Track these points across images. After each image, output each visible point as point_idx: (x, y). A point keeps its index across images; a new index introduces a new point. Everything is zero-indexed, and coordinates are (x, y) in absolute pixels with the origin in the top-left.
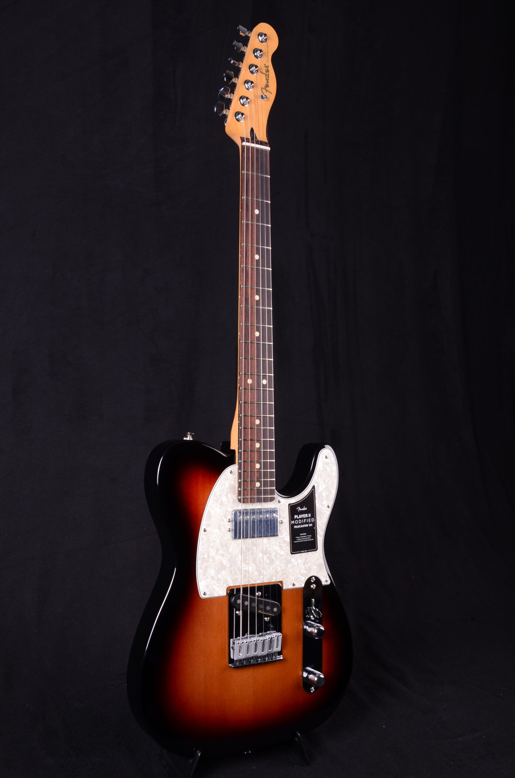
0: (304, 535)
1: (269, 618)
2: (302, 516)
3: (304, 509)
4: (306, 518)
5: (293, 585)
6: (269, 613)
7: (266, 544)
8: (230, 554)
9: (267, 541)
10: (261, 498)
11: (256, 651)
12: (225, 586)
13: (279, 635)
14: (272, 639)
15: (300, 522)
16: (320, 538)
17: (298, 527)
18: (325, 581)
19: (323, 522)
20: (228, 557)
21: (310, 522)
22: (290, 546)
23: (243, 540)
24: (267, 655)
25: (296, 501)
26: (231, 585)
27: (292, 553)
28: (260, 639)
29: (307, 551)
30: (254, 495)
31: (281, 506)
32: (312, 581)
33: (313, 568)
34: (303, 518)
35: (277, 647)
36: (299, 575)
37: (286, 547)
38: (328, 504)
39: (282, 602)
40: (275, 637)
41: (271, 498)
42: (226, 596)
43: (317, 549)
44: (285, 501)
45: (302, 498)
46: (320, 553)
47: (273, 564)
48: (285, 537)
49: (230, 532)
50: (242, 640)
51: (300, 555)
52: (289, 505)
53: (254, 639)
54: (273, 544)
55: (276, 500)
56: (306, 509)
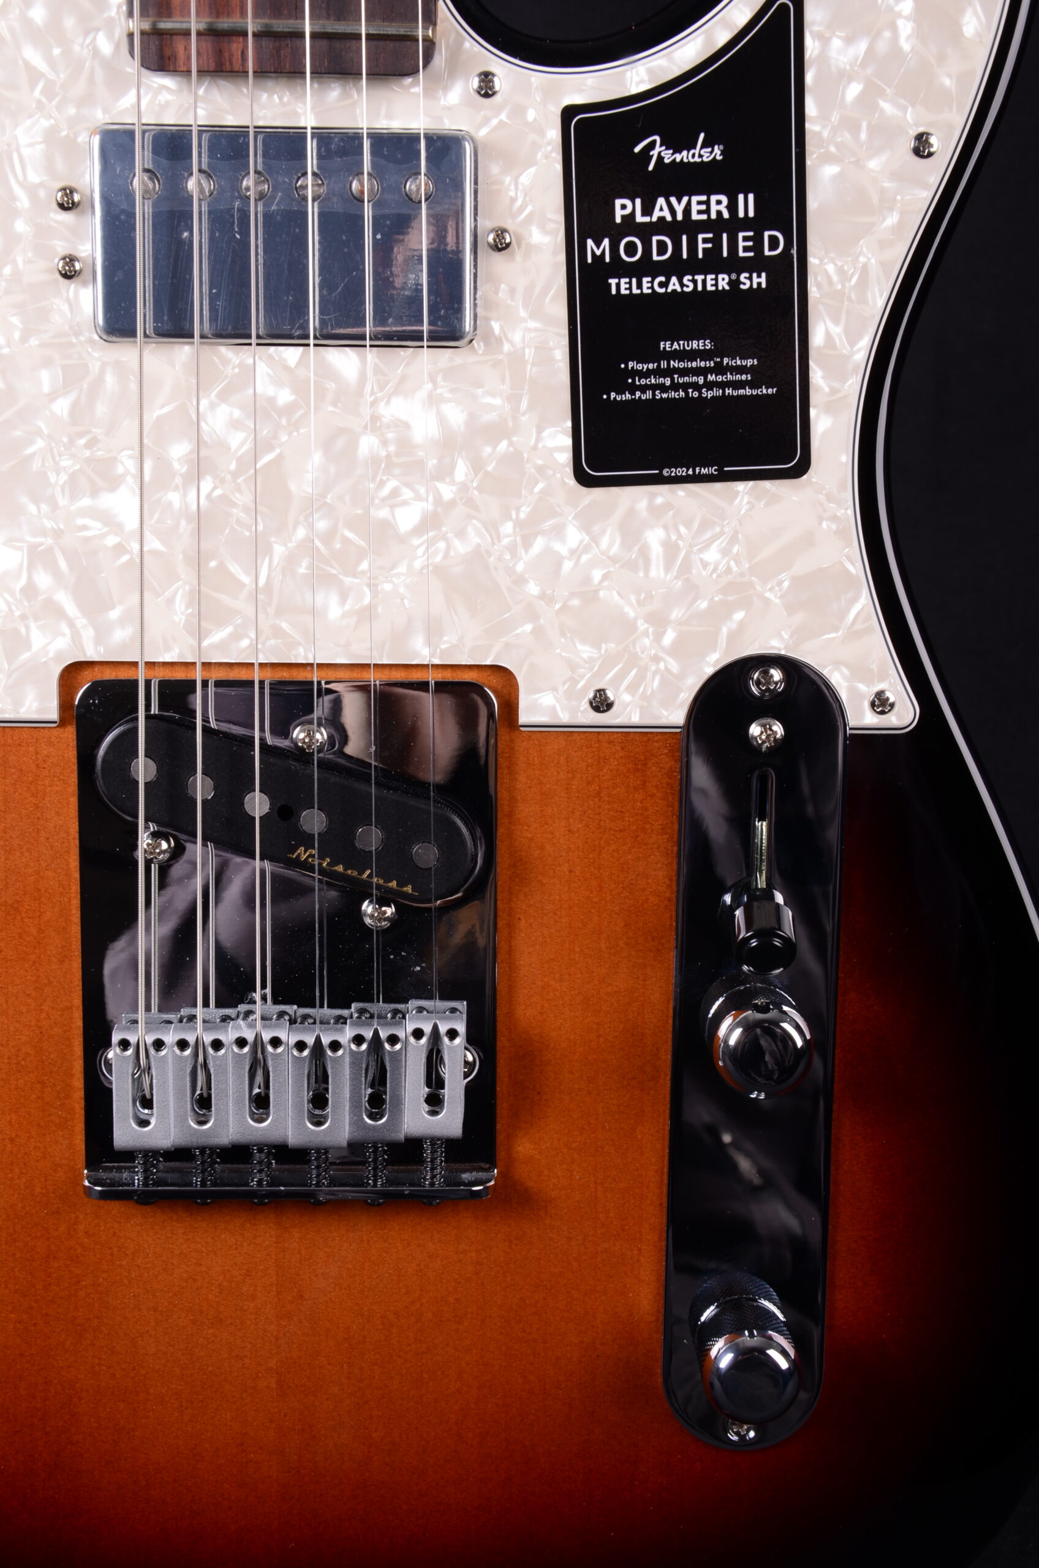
0: (693, 355)
1: (389, 911)
2: (679, 209)
3: (697, 151)
4: (716, 226)
5: (597, 709)
6: (370, 876)
7: (368, 388)
8: (82, 442)
9: (377, 370)
10: (301, 35)
11: (261, 1103)
12: (51, 654)
13: (443, 1029)
14: (387, 1046)
15: (660, 253)
16: (835, 384)
17: (640, 286)
18: (873, 705)
19: (865, 267)
20: (65, 463)
21: (751, 254)
22: (569, 424)
23: (183, 352)
24: (355, 1147)
25: (635, 90)
26: (92, 654)
27: (583, 479)
28: (283, 1035)
29: (720, 470)
30: (243, 13)
31: (495, 122)
32: (754, 689)
33: (767, 601)
34: (688, 227)
35: (434, 1101)
36: (647, 641)
37: (540, 431)
38: (921, 130)
39: (510, 815)
40: (412, 1040)
41: (391, 45)
42: (63, 722)
43: (802, 468)
44: (533, 79)
45: (687, 67)
46: (830, 498)
47: (431, 543)
48: (529, 353)
49: (72, 286)
50: (150, 1026)
51: (659, 500)
52: (569, 113)
53: (239, 1028)
54: (433, 400)
55: (454, 69)
56: (719, 158)
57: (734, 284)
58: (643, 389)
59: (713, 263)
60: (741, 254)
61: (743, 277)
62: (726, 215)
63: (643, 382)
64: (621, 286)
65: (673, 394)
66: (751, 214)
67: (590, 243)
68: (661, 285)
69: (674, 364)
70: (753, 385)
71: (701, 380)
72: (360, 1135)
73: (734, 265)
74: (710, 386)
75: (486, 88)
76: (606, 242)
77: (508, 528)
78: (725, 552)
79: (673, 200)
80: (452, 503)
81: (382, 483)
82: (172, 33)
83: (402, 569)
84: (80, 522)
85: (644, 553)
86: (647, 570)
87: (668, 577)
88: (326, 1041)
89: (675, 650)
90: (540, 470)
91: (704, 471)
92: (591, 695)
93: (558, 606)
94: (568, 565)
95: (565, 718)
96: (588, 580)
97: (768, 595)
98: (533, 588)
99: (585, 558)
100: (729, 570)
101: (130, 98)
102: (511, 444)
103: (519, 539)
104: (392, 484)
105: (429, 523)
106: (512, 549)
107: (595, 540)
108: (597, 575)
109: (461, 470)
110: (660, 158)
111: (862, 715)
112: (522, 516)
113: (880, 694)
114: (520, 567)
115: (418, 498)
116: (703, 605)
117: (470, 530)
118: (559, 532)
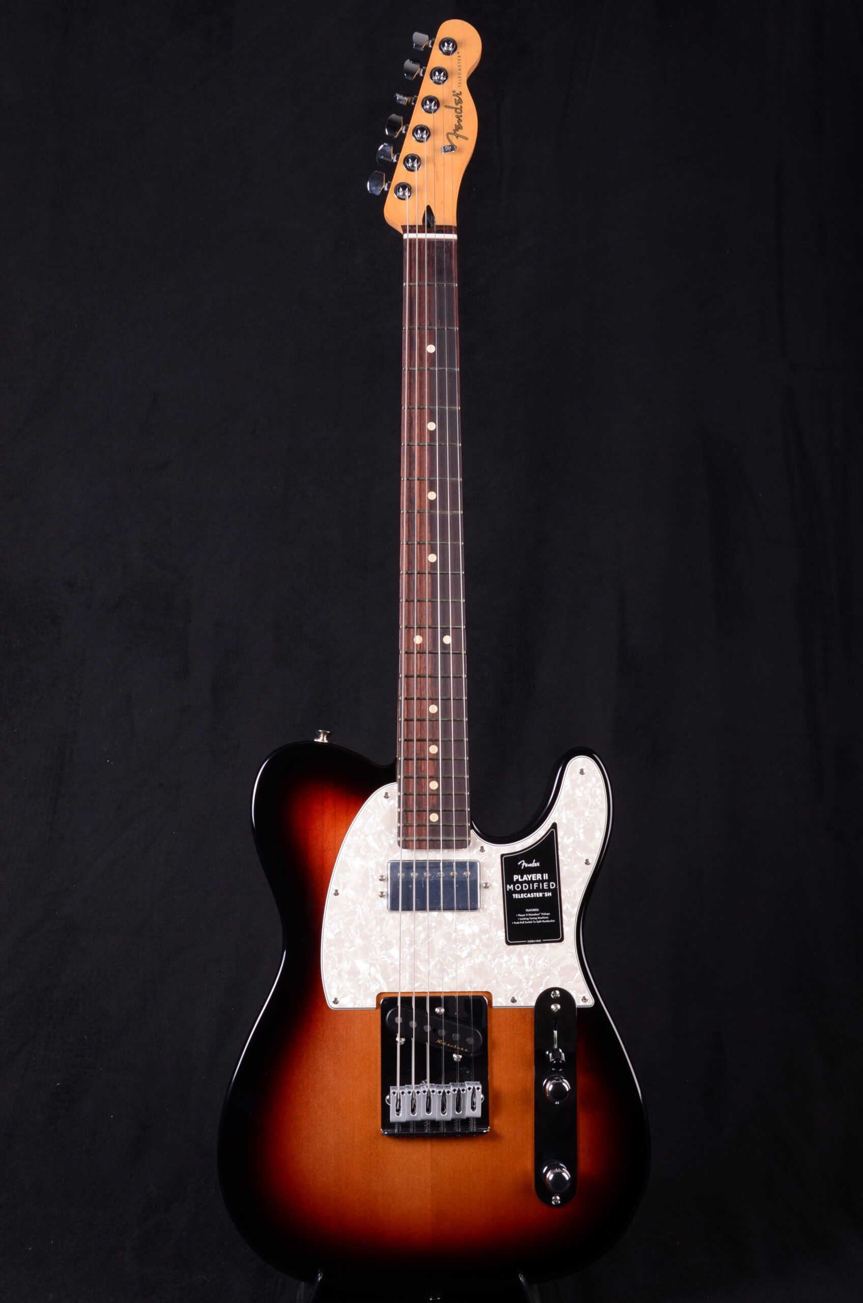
0: (534, 912)
1: (460, 1057)
2: (529, 878)
3: (533, 864)
4: (538, 881)
5: (513, 1002)
6: (457, 1047)
7: (454, 922)
8: (383, 937)
9: (456, 917)
10: (440, 840)
11: (428, 1110)
12: (375, 991)
13: (476, 1087)
14: (462, 1092)
15: (525, 887)
16: (569, 919)
17: (520, 896)
18: (582, 1000)
19: (575, 890)
20: (379, 942)
21: (547, 888)
22: (504, 930)
23: (408, 913)
24: (453, 1120)
25: (518, 850)
26: (386, 990)
27: (508, 943)
28: (435, 1090)
29: (542, 941)
30: (426, 835)
31: (484, 858)
32: (552, 996)
33: (554, 974)
34: (532, 882)
35: (473, 1108)
36: (525, 984)
37: (497, 931)
38: (587, 858)
39: (491, 1030)
40: (468, 1090)
41: (460, 842)
42: (377, 1008)
43: (562, 940)
44: (493, 848)
45: (530, 845)
46: (569, 947)
47: (470, 960)
48: (494, 913)
49: (382, 899)
50: (400, 1089)
51: (527, 948)
52: (502, 856)
53: (424, 1088)
54: (470, 925)
55: (475, 845)
56: (539, 865)
57: (544, 895)
58: (522, 921)
59: (538, 890)
60: (545, 888)
61: (546, 893)
62: (541, 879)
63: (522, 919)
64: (516, 896)
65: (529, 922)
66: (547, 878)
67: (508, 886)
68: (526, 896)
69: (530, 915)
70: (549, 919)
71: (536, 919)
72: (455, 1117)
73: (543, 891)
74: (538, 920)
75: (482, 849)
76: (512, 886)
77: (489, 956)
78: (544, 961)
79: (528, 875)
80: (475, 950)
81: (458, 945)
82: (409, 841)
83: (463, 967)
84: (383, 956)
85: (523, 962)
86: (524, 966)
87: (530, 968)
88: (446, 1091)
89: (532, 986)
90: (497, 941)
91: (538, 941)
92: (511, 998)
93: (502, 976)
94: (504, 965)
95: (504, 1004)
96: (509, 969)
97: (555, 972)
98: (496, 971)
99: (509, 963)
100: (545, 966)
101: (399, 853)
102: (490, 935)
103: (492, 959)
104: (461, 945)
105: (470, 955)
106: (490, 961)
107: (511, 959)
108: (512, 967)
109: (477, 941)
110: (524, 866)
111: (579, 1002)
112: (493, 953)
113: (584, 997)
114: (492, 966)
115: (467, 949)
116: (538, 975)
117: (480, 957)
118: (502, 957)
